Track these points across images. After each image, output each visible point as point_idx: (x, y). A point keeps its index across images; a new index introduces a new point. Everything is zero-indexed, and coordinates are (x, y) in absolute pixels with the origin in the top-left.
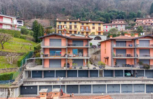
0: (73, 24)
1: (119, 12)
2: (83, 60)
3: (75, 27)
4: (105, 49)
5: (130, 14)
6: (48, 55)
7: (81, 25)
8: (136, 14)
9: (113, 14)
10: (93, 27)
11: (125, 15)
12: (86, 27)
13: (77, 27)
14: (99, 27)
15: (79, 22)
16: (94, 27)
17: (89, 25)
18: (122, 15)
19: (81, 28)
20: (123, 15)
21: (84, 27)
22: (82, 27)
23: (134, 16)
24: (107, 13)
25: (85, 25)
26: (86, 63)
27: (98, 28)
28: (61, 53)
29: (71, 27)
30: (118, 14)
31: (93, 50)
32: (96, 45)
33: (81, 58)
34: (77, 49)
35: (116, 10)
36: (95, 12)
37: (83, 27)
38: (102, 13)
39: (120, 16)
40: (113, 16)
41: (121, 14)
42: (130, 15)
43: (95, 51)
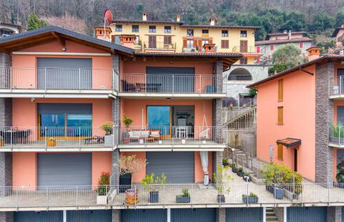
0: (160, 32)
1: (288, 14)
2: (192, 156)
3: (168, 40)
4: (281, 108)
5: (317, 18)
6: (29, 132)
7: (185, 34)
8: (334, 18)
9: (272, 20)
10: (223, 41)
11: (303, 22)
12: (200, 42)
13: (174, 40)
14: (242, 42)
15: (180, 24)
16: (227, 42)
17: (211, 35)
18: (294, 21)
19: (185, 45)
20: (297, 22)
21: (195, 42)
22: (188, 42)
23: (327, 25)
24: (255, 15)
25: (198, 34)
26: (205, 170)
27: (238, 44)
28: (90, 123)
29: (152, 40)
30: (285, 18)
31: (226, 112)
32: (235, 96)
33: (184, 145)
34: (168, 109)
35: (279, 9)
36: (224, 16)
37: (192, 42)
38: (242, 15)
39: (291, 23)
40: (271, 23)
41: (292, 20)
42: (317, 22)
43: (234, 118)
